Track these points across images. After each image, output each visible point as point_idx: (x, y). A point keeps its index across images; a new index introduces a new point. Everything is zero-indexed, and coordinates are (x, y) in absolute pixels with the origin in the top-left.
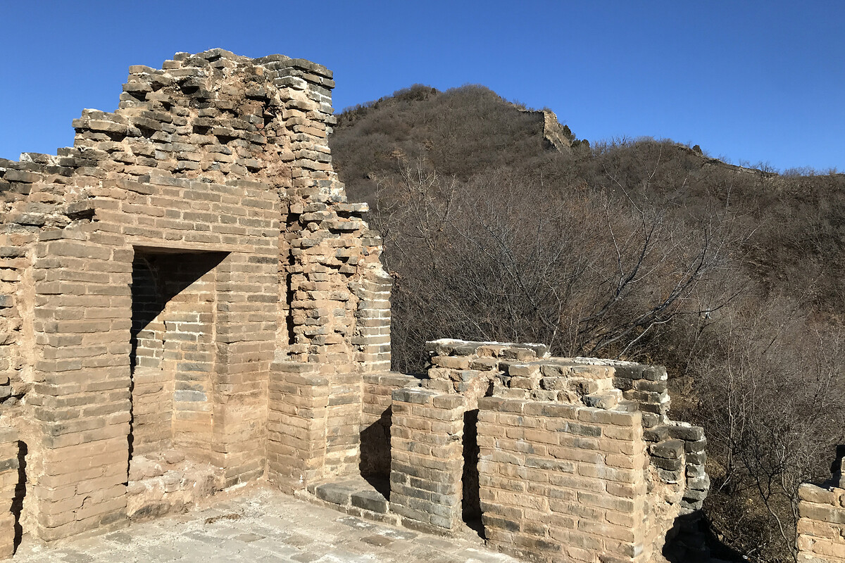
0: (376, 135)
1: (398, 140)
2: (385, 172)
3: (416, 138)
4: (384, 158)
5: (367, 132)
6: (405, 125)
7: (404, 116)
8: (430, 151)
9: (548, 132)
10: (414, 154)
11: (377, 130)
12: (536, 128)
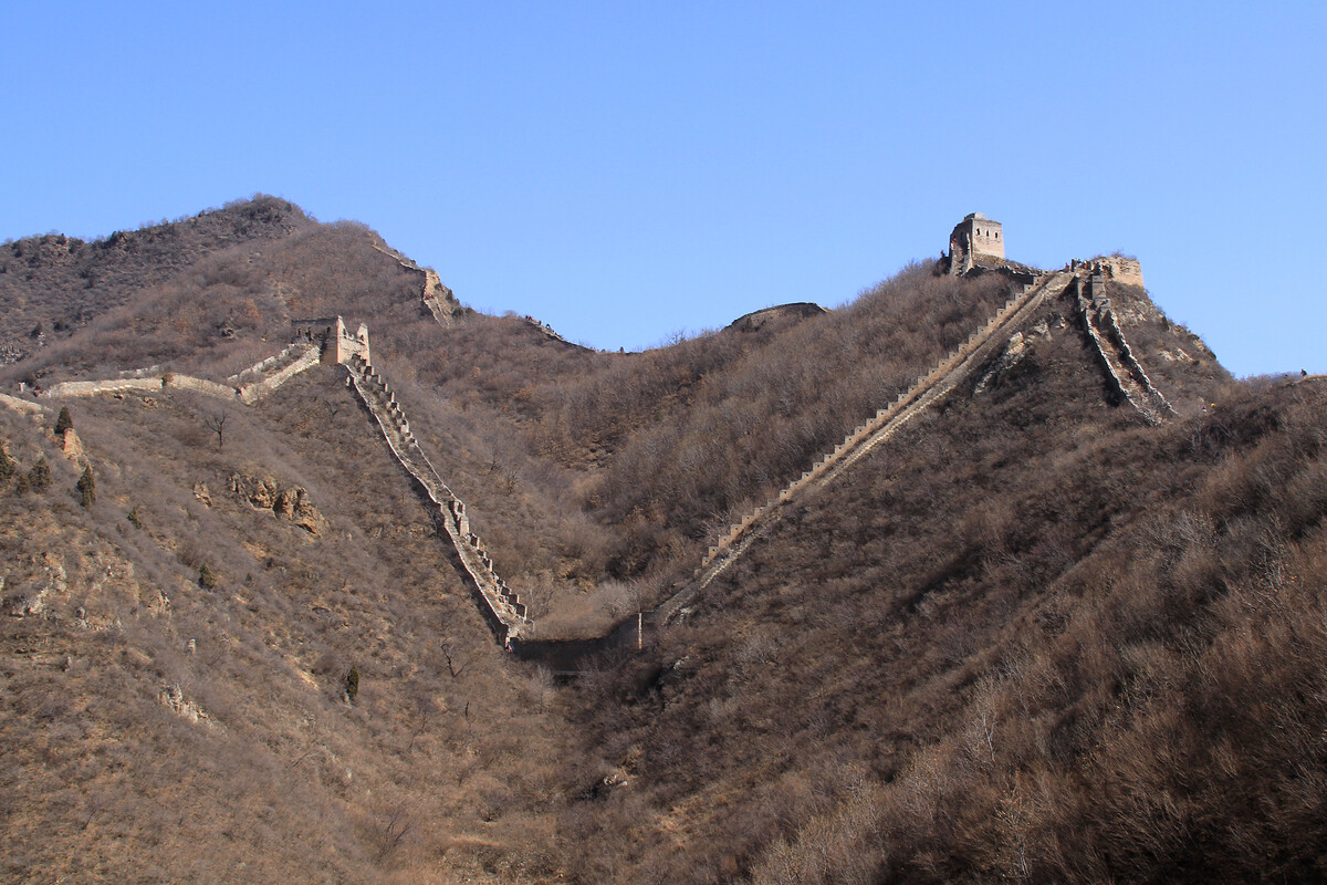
9: (429, 297)
12: (416, 290)
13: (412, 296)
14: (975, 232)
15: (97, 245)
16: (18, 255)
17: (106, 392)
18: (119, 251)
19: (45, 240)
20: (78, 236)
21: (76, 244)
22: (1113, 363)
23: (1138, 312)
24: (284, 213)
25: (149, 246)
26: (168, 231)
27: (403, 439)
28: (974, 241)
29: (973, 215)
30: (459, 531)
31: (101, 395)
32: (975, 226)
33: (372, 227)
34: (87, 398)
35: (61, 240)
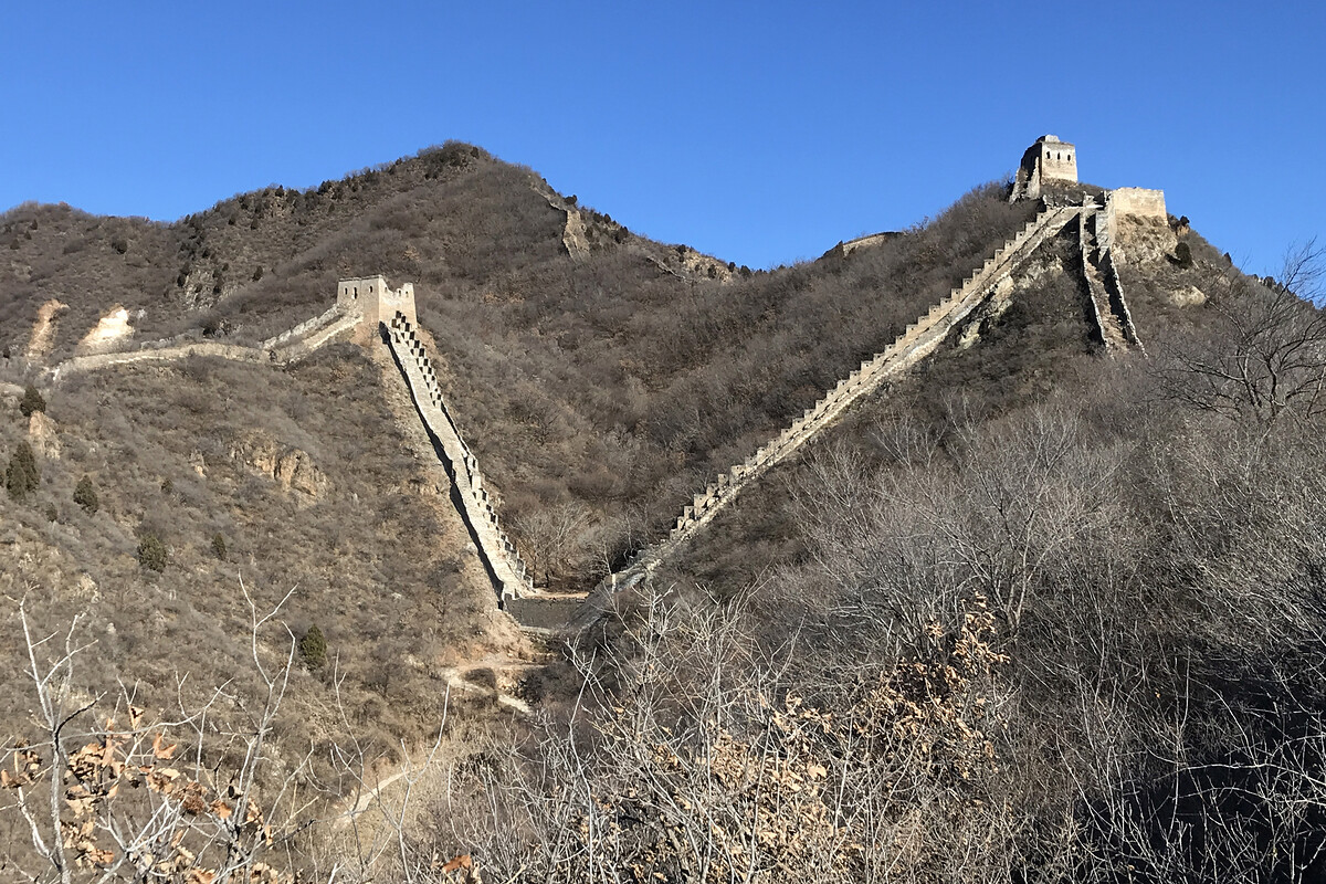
0: (388, 232)
1: (413, 236)
2: (397, 273)
3: (434, 234)
4: (397, 258)
5: (378, 226)
6: (422, 219)
7: (422, 205)
8: (447, 251)
9: (568, 235)
10: (428, 253)
11: (390, 225)
12: (557, 228)
13: (555, 235)
14: (1044, 156)
15: (309, 195)
16: (245, 207)
17: (121, 364)
18: (328, 197)
19: (266, 194)
20: (293, 188)
21: (293, 194)
22: (1101, 309)
24: (469, 157)
25: (354, 194)
26: (370, 177)
28: (1044, 165)
29: (1043, 138)
31: (116, 367)
32: (1045, 149)
33: (534, 170)
34: (101, 371)
35: (280, 193)
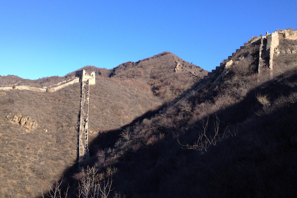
23: (292, 50)
27: (86, 101)
30: (85, 128)
